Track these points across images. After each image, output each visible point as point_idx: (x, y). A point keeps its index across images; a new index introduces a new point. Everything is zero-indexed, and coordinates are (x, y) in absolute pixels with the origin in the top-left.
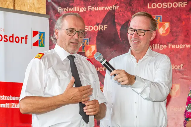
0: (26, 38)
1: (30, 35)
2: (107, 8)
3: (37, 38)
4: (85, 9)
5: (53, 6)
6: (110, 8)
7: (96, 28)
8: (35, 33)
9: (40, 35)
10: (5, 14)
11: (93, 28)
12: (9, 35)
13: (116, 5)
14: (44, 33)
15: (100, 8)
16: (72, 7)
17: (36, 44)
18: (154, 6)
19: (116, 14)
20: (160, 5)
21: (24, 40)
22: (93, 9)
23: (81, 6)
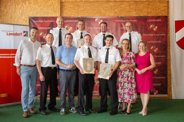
0: (21, 34)
1: (23, 32)
2: (51, 21)
3: (25, 33)
4: (43, 21)
5: (31, 20)
6: (52, 21)
7: (47, 28)
8: (24, 32)
9: (26, 32)
10: (13, 26)
11: (46, 28)
12: (15, 33)
13: (54, 20)
14: (27, 32)
15: (48, 21)
16: (38, 20)
17: (25, 36)
18: (67, 21)
19: (54, 23)
20: (69, 21)
21: (20, 35)
22: (46, 21)
23: (41, 20)
